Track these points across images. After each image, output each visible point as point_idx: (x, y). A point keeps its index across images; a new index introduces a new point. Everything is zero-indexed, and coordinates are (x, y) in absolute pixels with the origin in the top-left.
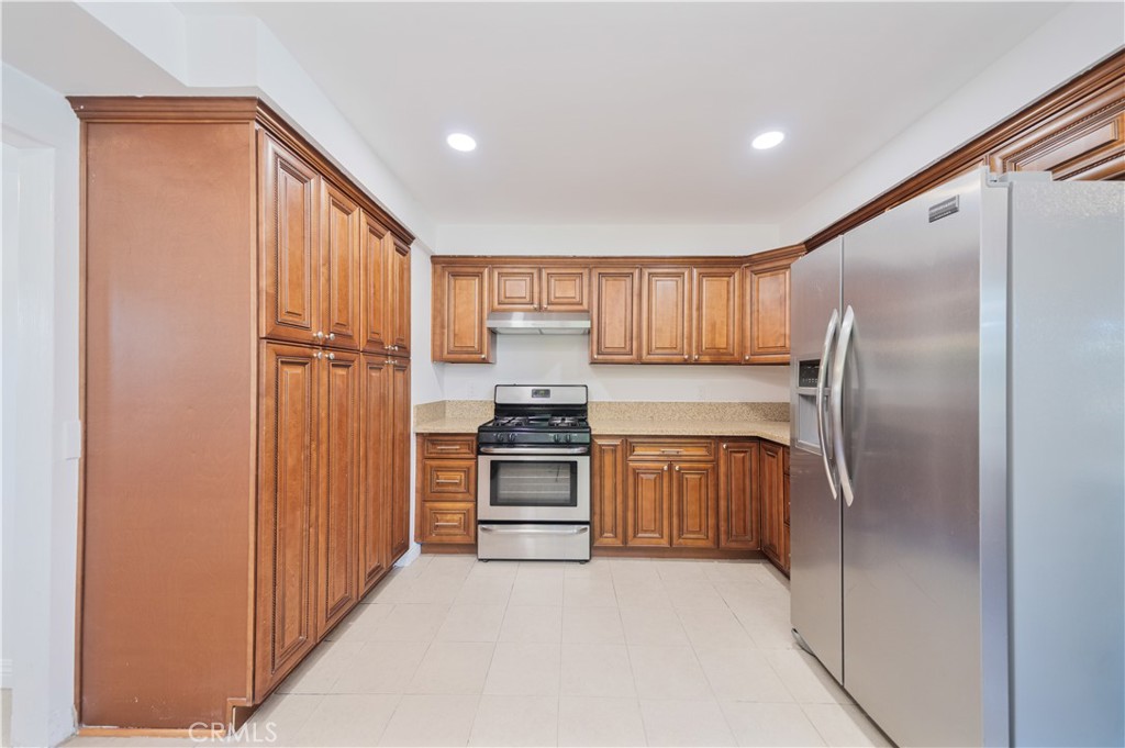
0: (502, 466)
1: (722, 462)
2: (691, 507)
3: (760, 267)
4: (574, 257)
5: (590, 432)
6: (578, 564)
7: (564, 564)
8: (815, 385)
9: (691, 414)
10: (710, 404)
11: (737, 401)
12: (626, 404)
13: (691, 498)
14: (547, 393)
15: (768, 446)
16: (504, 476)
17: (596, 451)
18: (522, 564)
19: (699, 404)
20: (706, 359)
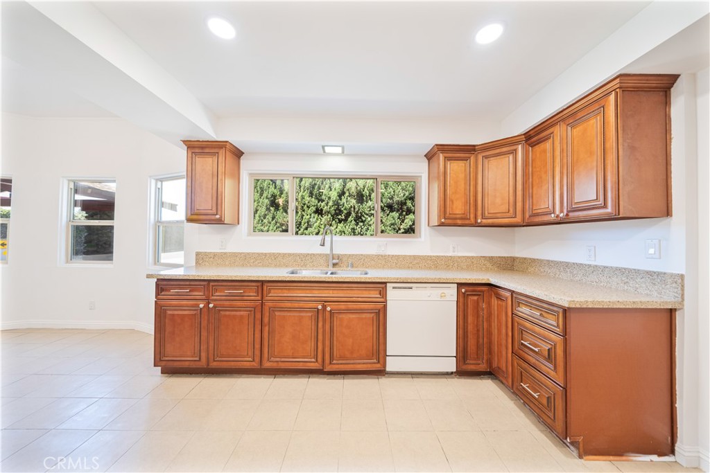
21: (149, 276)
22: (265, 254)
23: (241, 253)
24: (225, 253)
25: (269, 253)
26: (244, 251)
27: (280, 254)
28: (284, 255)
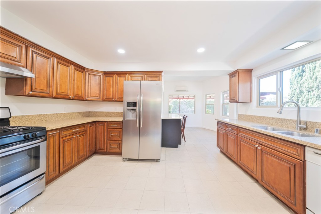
1: (88, 130)
3: (91, 73)
5: (46, 129)
9: (62, 118)
10: (68, 113)
12: (32, 116)
15: (100, 123)
17: (48, 138)
19: (64, 114)
20: (76, 98)
21: (216, 119)
22: (261, 117)
23: (251, 116)
24: (246, 115)
25: (263, 117)
26: (253, 115)
27: (268, 117)
28: (270, 118)
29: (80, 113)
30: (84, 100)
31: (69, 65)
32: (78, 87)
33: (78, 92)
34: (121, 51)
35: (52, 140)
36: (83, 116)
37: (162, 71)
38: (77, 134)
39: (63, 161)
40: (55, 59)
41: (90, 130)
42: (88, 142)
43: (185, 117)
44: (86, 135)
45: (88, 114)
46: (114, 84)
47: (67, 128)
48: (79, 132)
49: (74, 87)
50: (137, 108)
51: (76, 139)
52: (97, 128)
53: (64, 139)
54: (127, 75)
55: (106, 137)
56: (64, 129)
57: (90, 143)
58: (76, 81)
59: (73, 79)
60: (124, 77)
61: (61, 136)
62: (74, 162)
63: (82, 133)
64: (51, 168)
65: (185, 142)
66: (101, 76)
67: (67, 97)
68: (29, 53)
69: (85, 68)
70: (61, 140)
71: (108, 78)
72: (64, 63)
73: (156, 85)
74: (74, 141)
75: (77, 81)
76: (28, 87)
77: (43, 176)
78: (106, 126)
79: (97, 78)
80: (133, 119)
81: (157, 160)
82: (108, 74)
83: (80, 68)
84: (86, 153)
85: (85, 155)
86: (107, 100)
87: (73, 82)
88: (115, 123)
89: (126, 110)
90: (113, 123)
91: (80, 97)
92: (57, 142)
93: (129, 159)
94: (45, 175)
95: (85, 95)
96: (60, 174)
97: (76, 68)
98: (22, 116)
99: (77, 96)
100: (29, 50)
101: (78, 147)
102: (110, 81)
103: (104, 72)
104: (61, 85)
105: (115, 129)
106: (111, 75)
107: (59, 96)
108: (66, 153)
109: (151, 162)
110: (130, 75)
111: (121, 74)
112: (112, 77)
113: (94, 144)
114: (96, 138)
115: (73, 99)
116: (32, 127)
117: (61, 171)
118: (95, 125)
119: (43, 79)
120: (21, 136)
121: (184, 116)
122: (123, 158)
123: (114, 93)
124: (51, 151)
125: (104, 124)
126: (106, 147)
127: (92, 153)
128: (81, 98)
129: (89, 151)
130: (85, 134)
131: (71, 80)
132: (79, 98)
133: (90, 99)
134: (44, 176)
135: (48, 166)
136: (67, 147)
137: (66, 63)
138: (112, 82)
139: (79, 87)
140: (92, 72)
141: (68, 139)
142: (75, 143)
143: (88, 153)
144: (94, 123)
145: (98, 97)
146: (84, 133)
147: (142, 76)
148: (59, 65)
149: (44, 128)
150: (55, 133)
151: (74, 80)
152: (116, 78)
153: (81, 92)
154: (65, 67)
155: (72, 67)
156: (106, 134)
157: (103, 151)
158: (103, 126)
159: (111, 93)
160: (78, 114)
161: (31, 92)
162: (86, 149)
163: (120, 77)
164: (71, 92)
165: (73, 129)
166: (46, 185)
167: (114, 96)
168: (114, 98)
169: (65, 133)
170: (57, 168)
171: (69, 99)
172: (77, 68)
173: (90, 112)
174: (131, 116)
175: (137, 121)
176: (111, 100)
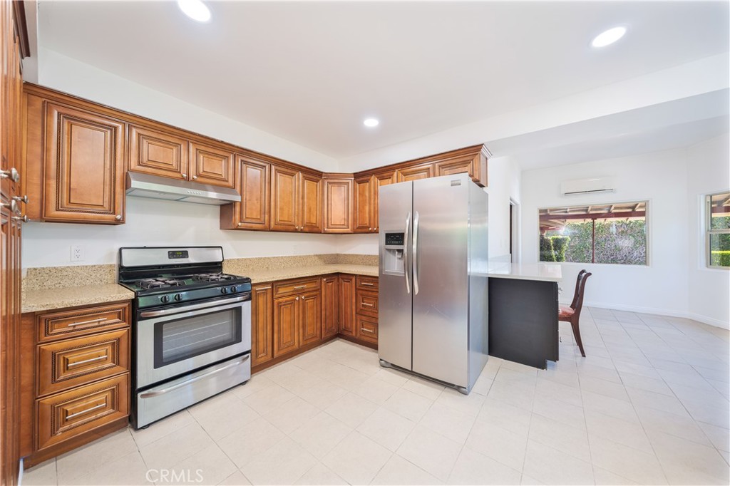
0: (165, 327)
1: (323, 289)
2: (309, 320)
3: (333, 181)
4: (222, 142)
5: (250, 282)
6: (242, 387)
7: (230, 392)
8: (402, 244)
10: (300, 257)
11: (312, 254)
12: (250, 259)
13: (309, 313)
14: (185, 254)
15: (345, 277)
16: (167, 337)
17: (253, 295)
18: (191, 410)
19: (293, 257)
20: (307, 229)
29: (320, 257)
30: (321, 233)
31: (293, 172)
32: (310, 209)
33: (310, 217)
34: (371, 123)
35: (261, 300)
36: (325, 261)
37: (482, 145)
38: (302, 294)
39: (279, 338)
40: (273, 167)
41: (327, 289)
42: (323, 313)
43: (584, 274)
44: (319, 299)
45: (335, 259)
46: (372, 197)
47: (285, 283)
48: (306, 290)
49: (303, 211)
50: (405, 247)
51: (301, 302)
52: (340, 287)
53: (280, 300)
54: (396, 173)
55: (354, 307)
56: (279, 284)
57: (328, 314)
58: (305, 200)
59: (301, 197)
60: (390, 178)
61: (276, 296)
62: (296, 344)
63: (311, 294)
64: (261, 345)
65: (584, 355)
66: (348, 183)
67: (292, 228)
68: (238, 165)
69: (322, 173)
70: (276, 301)
71: (361, 185)
72: (286, 170)
73: (452, 185)
74: (296, 306)
75: (308, 198)
76: (237, 216)
77: (246, 356)
78: (354, 285)
79: (343, 188)
80: (398, 273)
81: (459, 387)
82: (361, 177)
83: (313, 175)
84: (319, 333)
85: (319, 335)
86: (359, 230)
87: (301, 201)
88: (370, 278)
89: (384, 252)
90: (367, 278)
91: (314, 227)
92: (269, 305)
93: (392, 365)
94: (249, 354)
95: (324, 224)
96: (274, 361)
97: (305, 175)
98: (238, 259)
99: (307, 226)
100: (238, 161)
101: (304, 318)
102: (364, 191)
103: (354, 174)
104: (282, 209)
105: (370, 293)
106: (366, 178)
107: (280, 227)
108: (284, 325)
109: (443, 388)
110: (403, 171)
111: (384, 173)
112: (367, 181)
113: (334, 317)
114: (339, 305)
115: (302, 232)
116: (235, 277)
117: (276, 355)
118: (336, 279)
119: (256, 202)
120: (218, 288)
121: (583, 271)
122: (381, 360)
123: (372, 215)
124: (261, 318)
125: (351, 280)
126: (354, 328)
127: (332, 334)
128: (316, 229)
129: (325, 329)
130: (316, 295)
131: (298, 197)
132: (313, 230)
133: (330, 230)
134: (248, 357)
135: (255, 341)
136: (286, 317)
137: (289, 171)
138: (367, 194)
139: (312, 210)
140: (335, 178)
141: (286, 302)
142: (299, 310)
143: (323, 332)
144: (336, 277)
145: (344, 225)
146: (315, 293)
147: (429, 169)
148: (278, 174)
149: (248, 280)
150: (265, 290)
151: (303, 198)
152: (375, 183)
153: (315, 218)
154: (287, 178)
155: (299, 176)
156: (354, 301)
157: (350, 334)
158: (349, 283)
159: (367, 215)
160: (316, 258)
161: (240, 224)
162: (319, 324)
163: (381, 179)
164: (298, 220)
165: (296, 285)
166: (252, 374)
167: (372, 222)
168: (372, 226)
169: (281, 290)
170: (269, 349)
171: (296, 231)
172: (308, 176)
173: (337, 255)
174: (395, 266)
175: (405, 277)
176: (366, 230)
